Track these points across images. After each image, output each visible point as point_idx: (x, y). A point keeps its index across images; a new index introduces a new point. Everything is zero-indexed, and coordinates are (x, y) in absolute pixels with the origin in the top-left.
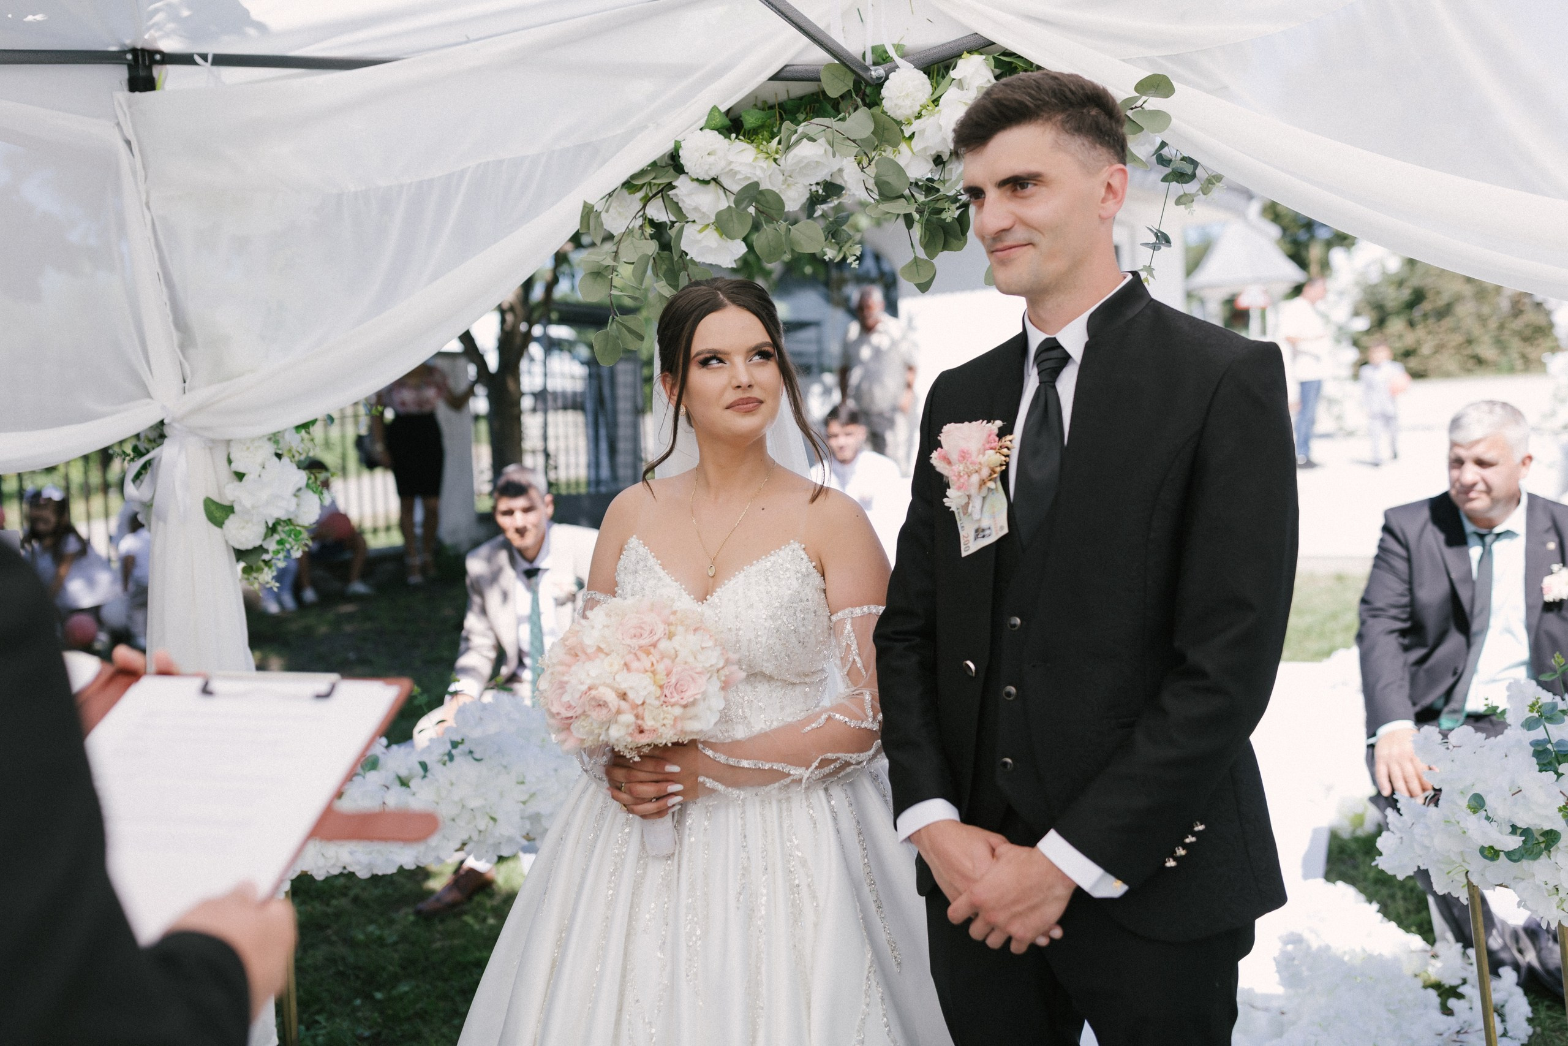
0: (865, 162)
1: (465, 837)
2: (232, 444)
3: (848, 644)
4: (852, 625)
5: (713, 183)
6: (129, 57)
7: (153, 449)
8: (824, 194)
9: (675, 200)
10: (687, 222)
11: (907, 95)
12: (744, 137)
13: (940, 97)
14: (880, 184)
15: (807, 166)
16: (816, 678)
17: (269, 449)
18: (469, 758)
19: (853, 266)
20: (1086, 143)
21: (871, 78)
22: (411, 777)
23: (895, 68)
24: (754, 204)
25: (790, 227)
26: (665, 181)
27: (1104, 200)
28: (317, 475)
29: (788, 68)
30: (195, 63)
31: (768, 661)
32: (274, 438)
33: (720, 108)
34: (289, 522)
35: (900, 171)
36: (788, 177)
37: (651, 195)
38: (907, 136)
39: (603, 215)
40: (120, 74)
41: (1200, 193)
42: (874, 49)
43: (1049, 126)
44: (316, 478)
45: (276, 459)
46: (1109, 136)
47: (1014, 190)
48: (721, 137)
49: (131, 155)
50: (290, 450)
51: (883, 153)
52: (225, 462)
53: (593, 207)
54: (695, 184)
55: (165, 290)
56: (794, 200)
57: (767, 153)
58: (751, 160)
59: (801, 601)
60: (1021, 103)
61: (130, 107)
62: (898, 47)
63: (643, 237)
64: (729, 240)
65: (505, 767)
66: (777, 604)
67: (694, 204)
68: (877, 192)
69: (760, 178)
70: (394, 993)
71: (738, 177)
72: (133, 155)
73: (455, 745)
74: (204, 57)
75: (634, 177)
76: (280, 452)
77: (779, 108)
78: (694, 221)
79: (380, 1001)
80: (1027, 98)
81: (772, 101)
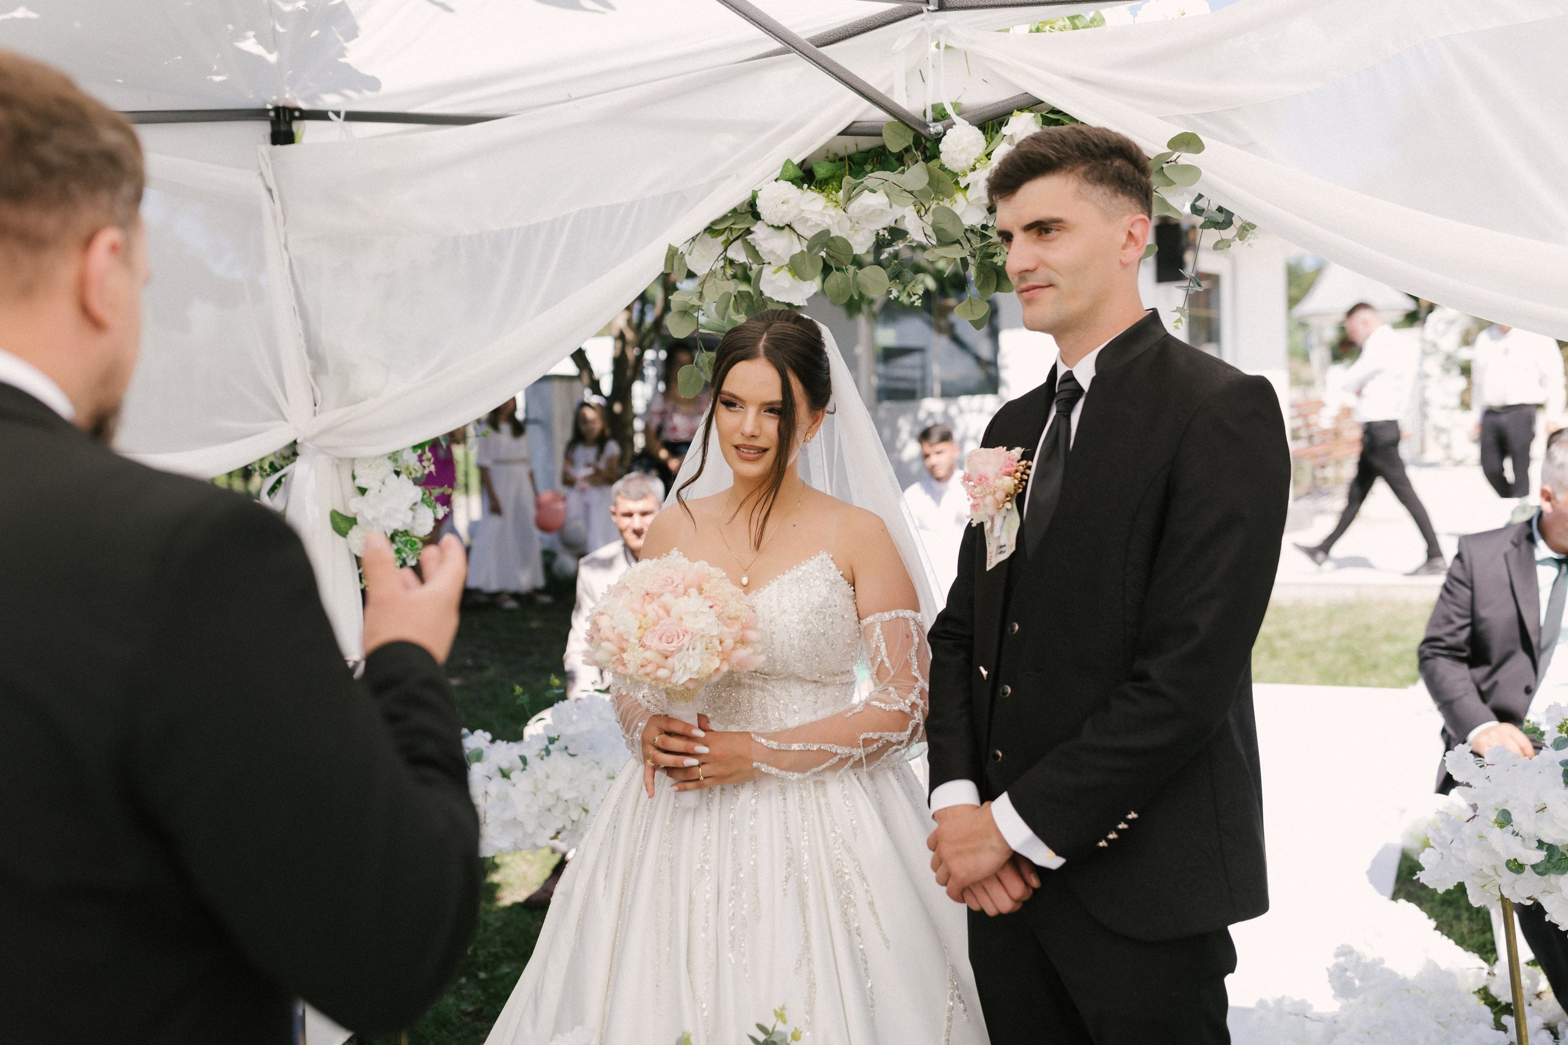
0: (923, 213)
1: (560, 826)
2: (356, 461)
3: (877, 646)
4: (882, 629)
5: (787, 228)
6: (272, 114)
7: (287, 465)
8: (889, 238)
9: (752, 244)
10: (764, 264)
11: (963, 149)
12: (816, 187)
13: (992, 151)
14: (938, 230)
15: (873, 214)
16: (845, 679)
17: (390, 466)
18: (565, 754)
19: (916, 304)
20: (1107, 191)
21: (930, 134)
22: (511, 770)
23: (951, 125)
24: (825, 250)
25: (857, 271)
26: (745, 226)
27: (1124, 247)
28: (432, 491)
29: (856, 125)
30: (328, 119)
31: (800, 661)
32: (394, 457)
33: (793, 161)
34: (406, 533)
35: (956, 218)
36: (855, 223)
37: (732, 239)
38: (963, 187)
39: (687, 257)
40: (264, 128)
41: (1237, 239)
42: (934, 107)
43: (1071, 177)
44: (431, 494)
45: (395, 476)
46: (1132, 186)
47: (1040, 234)
48: (795, 187)
49: (271, 201)
50: (408, 468)
51: (941, 203)
52: (351, 480)
53: (678, 249)
54: (771, 229)
55: (299, 320)
56: (862, 244)
57: (836, 202)
58: (821, 208)
59: (830, 606)
60: (1044, 156)
61: (272, 158)
62: (955, 105)
63: (724, 277)
64: (801, 281)
65: (598, 763)
66: (808, 610)
67: (769, 248)
68: (935, 238)
69: (829, 225)
70: (497, 973)
71: (809, 224)
72: (274, 202)
73: (552, 741)
74: (338, 114)
75: (714, 223)
76: (398, 470)
77: (848, 160)
78: (770, 263)
79: (483, 980)
80: (1051, 151)
81: (842, 153)
